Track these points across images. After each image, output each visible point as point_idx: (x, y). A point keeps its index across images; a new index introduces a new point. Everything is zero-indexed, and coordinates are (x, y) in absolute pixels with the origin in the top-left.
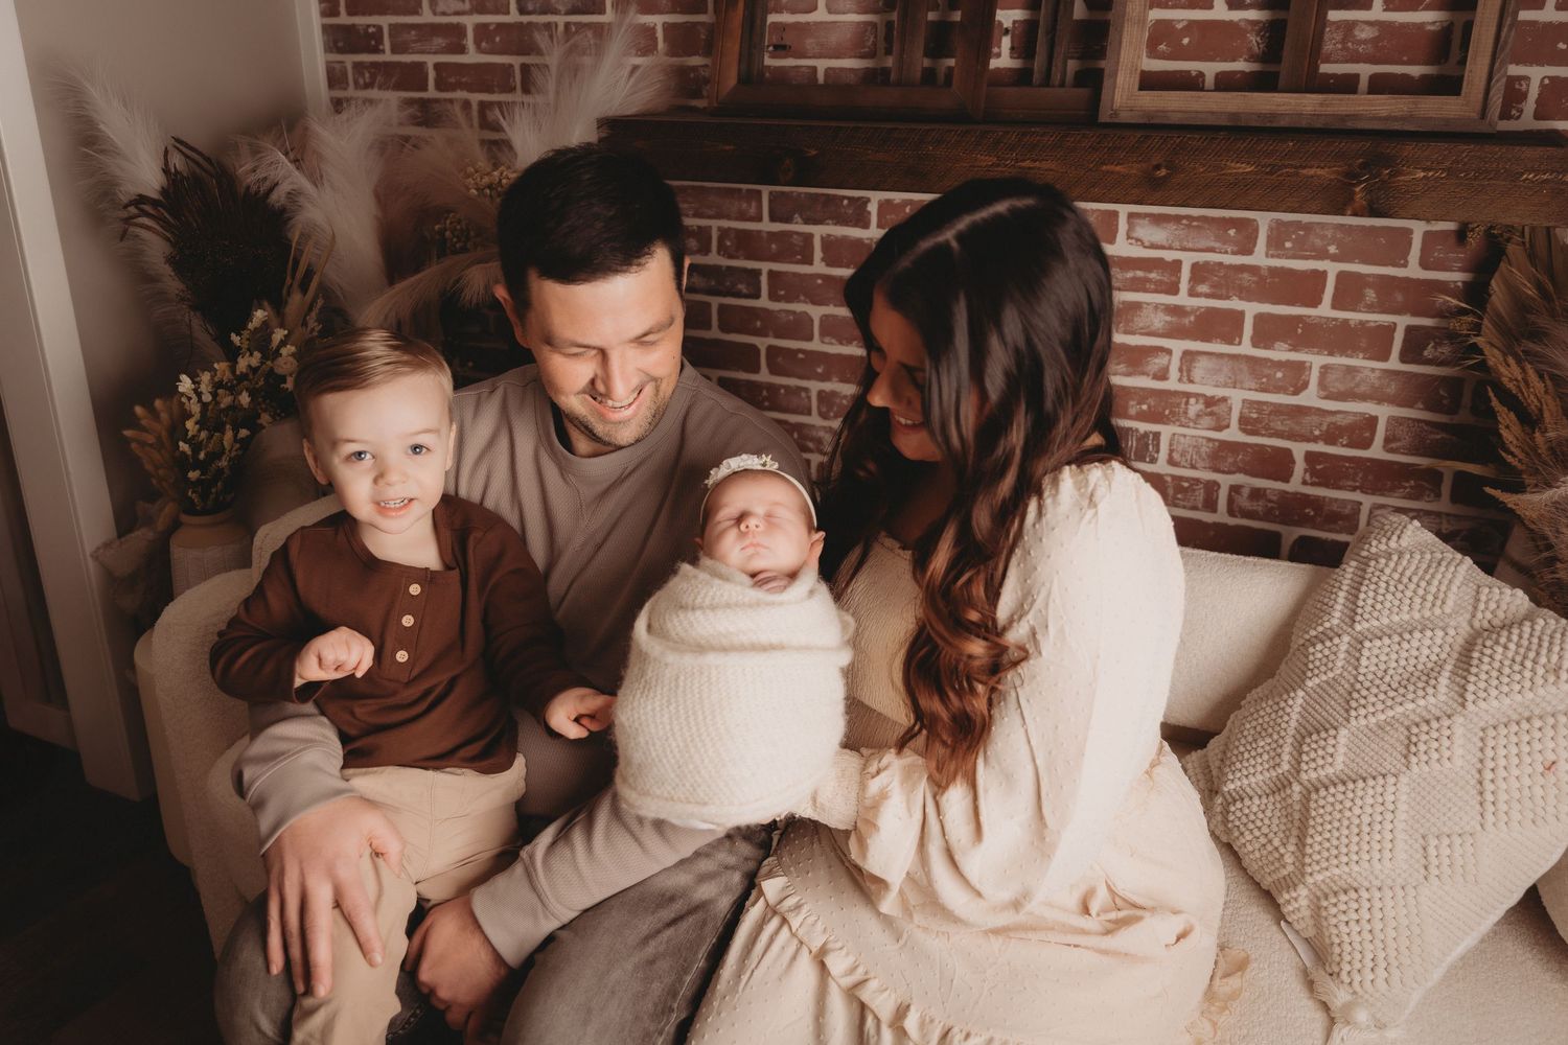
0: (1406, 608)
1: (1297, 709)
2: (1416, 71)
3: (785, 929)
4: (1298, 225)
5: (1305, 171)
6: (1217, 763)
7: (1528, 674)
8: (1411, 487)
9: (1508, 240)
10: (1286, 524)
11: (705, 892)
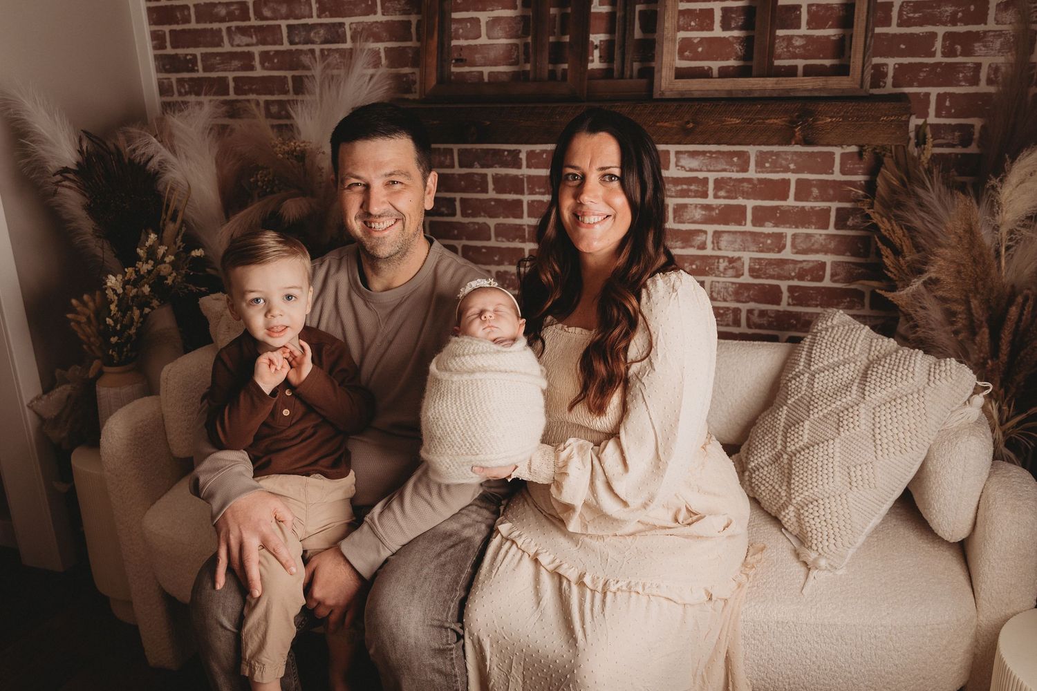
0: (836, 355)
1: (784, 416)
2: (827, 62)
3: (514, 546)
4: (772, 153)
5: (767, 121)
6: (745, 455)
7: (893, 377)
8: (848, 302)
9: (884, 155)
10: (781, 330)
11: (468, 533)
